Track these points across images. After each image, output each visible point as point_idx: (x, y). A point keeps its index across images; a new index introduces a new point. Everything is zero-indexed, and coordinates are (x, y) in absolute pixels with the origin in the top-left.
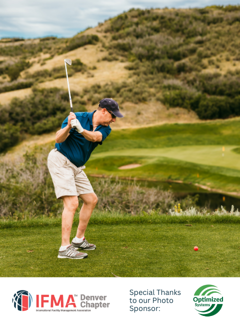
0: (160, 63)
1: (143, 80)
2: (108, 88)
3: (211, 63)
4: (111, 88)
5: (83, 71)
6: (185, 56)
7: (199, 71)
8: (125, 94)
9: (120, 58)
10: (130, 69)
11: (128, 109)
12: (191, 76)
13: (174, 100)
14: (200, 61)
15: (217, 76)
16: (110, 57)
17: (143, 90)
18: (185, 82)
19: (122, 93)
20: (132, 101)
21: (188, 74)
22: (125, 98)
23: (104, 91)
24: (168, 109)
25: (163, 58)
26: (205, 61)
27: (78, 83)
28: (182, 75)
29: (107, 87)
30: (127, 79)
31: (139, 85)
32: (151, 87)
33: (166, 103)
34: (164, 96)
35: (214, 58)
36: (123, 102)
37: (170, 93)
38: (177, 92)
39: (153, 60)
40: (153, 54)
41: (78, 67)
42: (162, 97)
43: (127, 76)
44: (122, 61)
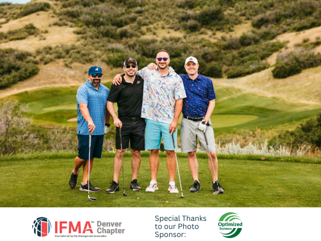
0: (104, 29)
1: (90, 43)
2: (59, 50)
3: (149, 30)
4: (61, 50)
5: (35, 34)
6: (126, 24)
7: (139, 37)
8: (74, 55)
9: (70, 24)
10: (78, 33)
11: (76, 68)
12: (132, 41)
13: (117, 61)
14: (139, 28)
15: (154, 41)
16: (60, 22)
17: (90, 52)
18: (127, 46)
19: (72, 54)
20: (80, 62)
21: (129, 39)
22: (74, 59)
23: (54, 53)
24: (111, 69)
25: (108, 25)
26: (144, 29)
27: (31, 45)
28: (124, 39)
29: (57, 49)
30: (76, 42)
31: (86, 48)
32: (97, 49)
33: (110, 64)
34: (108, 57)
35: (151, 26)
36: (71, 62)
37: (114, 56)
38: (120, 54)
39: (99, 26)
40: (98, 21)
41: (31, 30)
42: (106, 59)
43: (77, 39)
44: (71, 26)
